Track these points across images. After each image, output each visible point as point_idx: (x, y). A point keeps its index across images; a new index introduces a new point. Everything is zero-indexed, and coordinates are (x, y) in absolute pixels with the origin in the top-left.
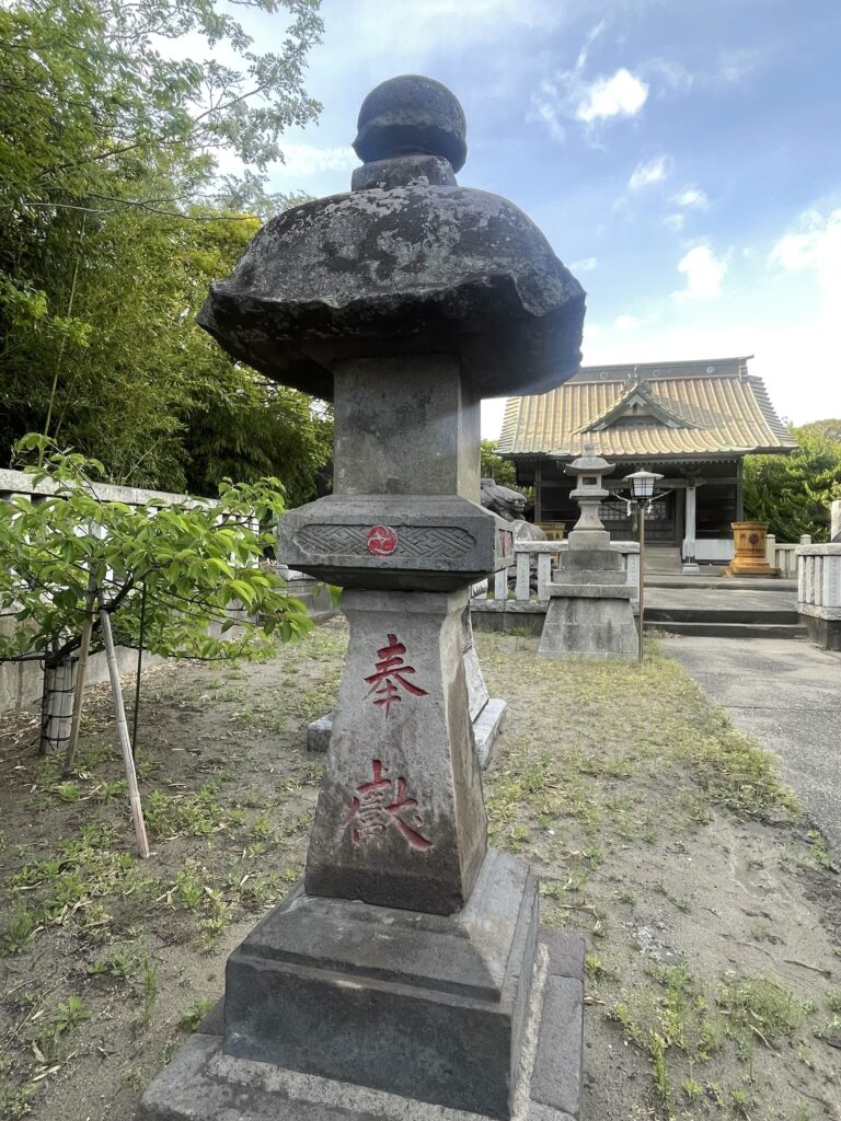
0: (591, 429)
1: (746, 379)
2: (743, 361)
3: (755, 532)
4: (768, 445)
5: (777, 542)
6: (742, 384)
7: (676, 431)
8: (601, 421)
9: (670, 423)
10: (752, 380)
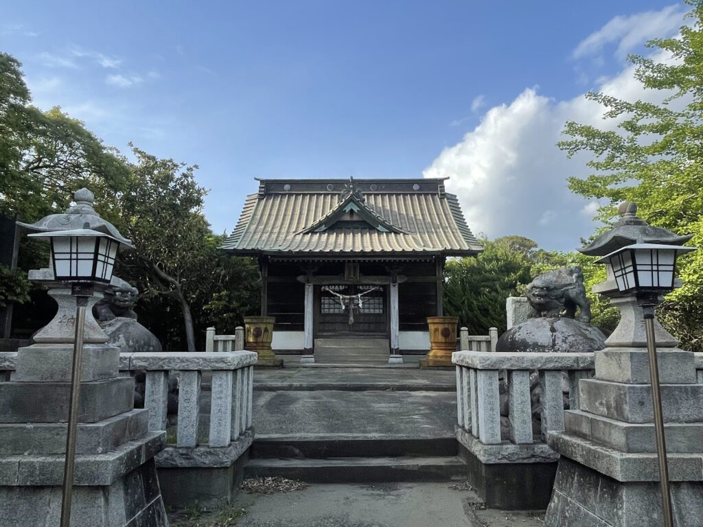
0: (312, 231)
1: (444, 196)
2: (441, 181)
3: (446, 326)
4: (458, 248)
5: (470, 334)
6: (440, 199)
7: (385, 234)
8: (321, 224)
9: (380, 228)
10: (449, 197)
